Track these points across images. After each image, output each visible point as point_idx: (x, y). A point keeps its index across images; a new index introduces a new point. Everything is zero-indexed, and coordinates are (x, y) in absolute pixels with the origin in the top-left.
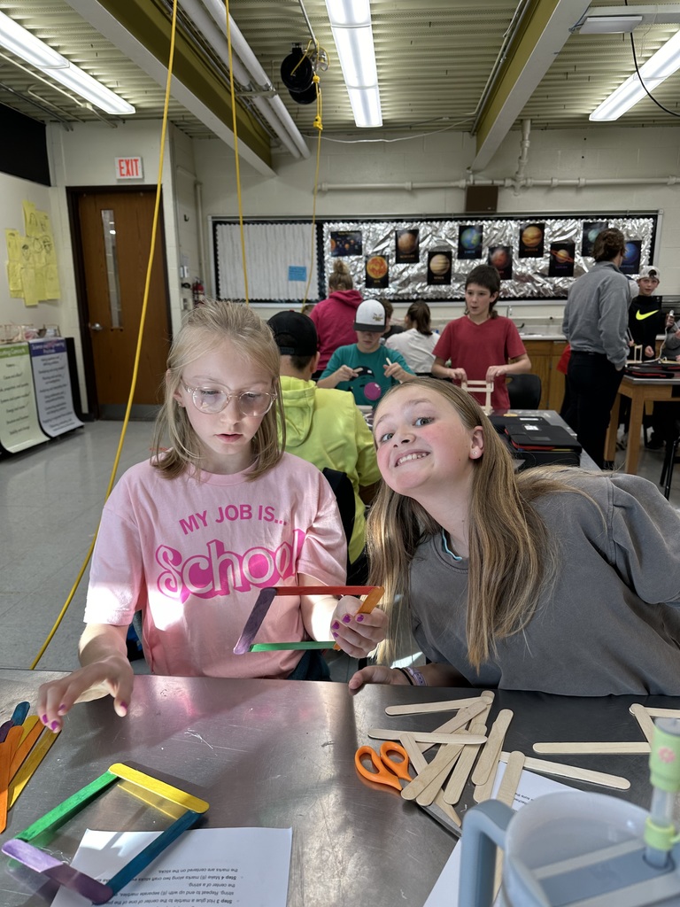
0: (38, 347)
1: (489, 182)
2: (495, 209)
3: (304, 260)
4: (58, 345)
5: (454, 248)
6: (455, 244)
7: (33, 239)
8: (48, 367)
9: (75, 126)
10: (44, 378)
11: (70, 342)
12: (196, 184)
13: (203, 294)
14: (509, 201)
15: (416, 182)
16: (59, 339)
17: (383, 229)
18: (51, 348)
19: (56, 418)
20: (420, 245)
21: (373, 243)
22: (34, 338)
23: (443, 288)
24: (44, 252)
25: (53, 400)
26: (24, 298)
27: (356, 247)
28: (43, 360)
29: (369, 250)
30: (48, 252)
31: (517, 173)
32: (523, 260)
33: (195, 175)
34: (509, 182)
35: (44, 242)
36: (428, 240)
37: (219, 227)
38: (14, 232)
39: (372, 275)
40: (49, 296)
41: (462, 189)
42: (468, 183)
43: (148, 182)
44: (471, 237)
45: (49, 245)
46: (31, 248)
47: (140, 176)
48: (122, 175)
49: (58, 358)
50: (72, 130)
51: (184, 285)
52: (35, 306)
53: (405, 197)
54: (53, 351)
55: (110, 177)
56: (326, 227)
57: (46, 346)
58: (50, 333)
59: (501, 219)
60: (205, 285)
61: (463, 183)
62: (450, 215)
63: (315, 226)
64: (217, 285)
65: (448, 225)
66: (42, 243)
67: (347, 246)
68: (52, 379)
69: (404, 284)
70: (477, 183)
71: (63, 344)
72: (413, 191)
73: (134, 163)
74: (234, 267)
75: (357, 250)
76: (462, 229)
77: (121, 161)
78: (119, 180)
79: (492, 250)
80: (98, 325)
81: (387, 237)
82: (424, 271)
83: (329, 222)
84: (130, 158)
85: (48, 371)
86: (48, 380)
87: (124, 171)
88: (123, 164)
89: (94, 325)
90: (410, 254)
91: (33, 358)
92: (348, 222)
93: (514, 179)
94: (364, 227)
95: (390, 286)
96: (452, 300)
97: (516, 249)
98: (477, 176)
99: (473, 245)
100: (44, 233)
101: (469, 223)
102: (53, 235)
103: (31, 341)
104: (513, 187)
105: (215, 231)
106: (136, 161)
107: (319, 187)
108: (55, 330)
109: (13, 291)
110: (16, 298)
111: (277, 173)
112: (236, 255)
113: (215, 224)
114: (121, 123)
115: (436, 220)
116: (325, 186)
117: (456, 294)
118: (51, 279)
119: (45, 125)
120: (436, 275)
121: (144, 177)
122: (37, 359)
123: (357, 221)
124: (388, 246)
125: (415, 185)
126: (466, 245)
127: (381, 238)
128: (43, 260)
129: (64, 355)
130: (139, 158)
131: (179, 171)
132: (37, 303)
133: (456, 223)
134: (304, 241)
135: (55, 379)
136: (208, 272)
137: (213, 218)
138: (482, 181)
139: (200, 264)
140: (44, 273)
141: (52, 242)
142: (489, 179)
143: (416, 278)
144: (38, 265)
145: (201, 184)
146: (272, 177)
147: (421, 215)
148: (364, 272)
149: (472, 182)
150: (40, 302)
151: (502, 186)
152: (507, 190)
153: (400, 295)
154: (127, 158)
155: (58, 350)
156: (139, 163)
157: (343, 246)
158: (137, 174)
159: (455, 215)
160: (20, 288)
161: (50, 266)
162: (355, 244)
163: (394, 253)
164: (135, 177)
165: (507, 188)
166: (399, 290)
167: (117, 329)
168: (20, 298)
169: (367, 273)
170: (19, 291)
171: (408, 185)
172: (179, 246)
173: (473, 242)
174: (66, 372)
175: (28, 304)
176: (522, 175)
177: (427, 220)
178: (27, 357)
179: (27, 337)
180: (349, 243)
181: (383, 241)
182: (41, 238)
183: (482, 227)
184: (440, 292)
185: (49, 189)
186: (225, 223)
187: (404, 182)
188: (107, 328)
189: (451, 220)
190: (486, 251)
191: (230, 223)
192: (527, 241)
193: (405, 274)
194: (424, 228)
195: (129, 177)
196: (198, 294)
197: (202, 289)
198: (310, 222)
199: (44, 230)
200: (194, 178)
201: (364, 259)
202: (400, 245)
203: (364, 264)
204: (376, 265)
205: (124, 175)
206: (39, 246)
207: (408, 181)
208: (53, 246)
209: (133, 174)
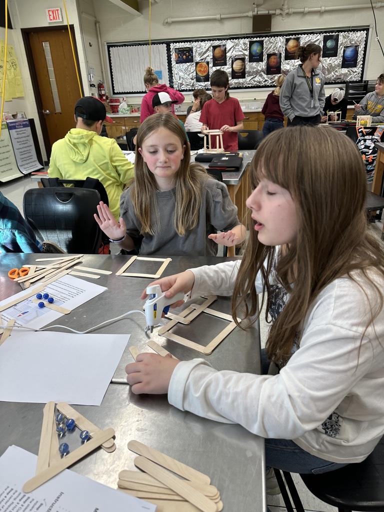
0: (12, 125)
1: (266, 12)
2: (270, 30)
3: (160, 67)
4: (24, 123)
5: (247, 55)
6: (247, 53)
8: (20, 136)
10: (18, 142)
11: (31, 122)
12: (96, 22)
13: (104, 90)
14: (279, 24)
15: (223, 14)
16: (25, 119)
17: (206, 45)
18: (21, 125)
19: (27, 164)
20: (227, 54)
21: (199, 54)
22: (10, 119)
23: (241, 80)
24: (12, 70)
25: (24, 154)
28: (16, 132)
29: (197, 58)
30: (15, 69)
31: (283, 5)
32: (287, 61)
33: (95, 17)
34: (278, 12)
35: (12, 63)
36: (231, 52)
37: (111, 49)
39: (200, 74)
40: (18, 95)
41: (250, 17)
42: (254, 13)
43: (66, 23)
44: (255, 48)
47: (61, 20)
49: (25, 130)
51: (92, 86)
52: (11, 101)
53: (217, 24)
54: (22, 126)
55: (44, 22)
56: (172, 46)
57: (17, 124)
58: (19, 117)
59: (274, 36)
60: (105, 85)
61: (250, 14)
62: (244, 34)
63: (166, 45)
64: (113, 84)
65: (242, 41)
67: (184, 57)
68: (23, 143)
70: (259, 13)
71: (27, 123)
72: (221, 20)
73: (56, 12)
74: (121, 73)
75: (190, 59)
76: (251, 43)
77: (49, 11)
78: (49, 23)
79: (269, 56)
80: (48, 111)
81: (208, 50)
82: (230, 70)
83: (174, 42)
84: (54, 9)
85: (20, 138)
86: (20, 143)
87: (52, 18)
88: (51, 13)
89: (46, 111)
90: (222, 60)
91: (10, 131)
92: (184, 42)
93: (281, 9)
94: (195, 44)
96: (246, 88)
97: (283, 55)
98: (259, 9)
99: (258, 53)
100: (12, 58)
101: (255, 39)
102: (17, 59)
103: (8, 121)
104: (281, 14)
105: (109, 51)
106: (57, 10)
107: (166, 20)
108: (22, 115)
111: (142, 14)
112: (122, 66)
113: (109, 47)
115: (236, 38)
116: (170, 20)
117: (249, 84)
118: (19, 85)
120: (236, 73)
121: (63, 21)
122: (13, 132)
123: (190, 41)
124: (208, 56)
125: (222, 16)
126: (254, 53)
127: (204, 50)
128: (13, 74)
129: (29, 129)
130: (59, 9)
131: (84, 15)
132: (12, 99)
133: (248, 40)
134: (160, 55)
135: (25, 142)
136: (107, 76)
137: (107, 43)
138: (263, 11)
139: (102, 72)
140: (14, 81)
141: (17, 63)
142: (267, 10)
144: (10, 77)
145: (99, 22)
146: (139, 16)
147: (227, 36)
148: (195, 72)
149: (256, 13)
151: (275, 14)
152: (278, 17)
154: (52, 9)
155: (25, 126)
156: (59, 12)
157: (182, 57)
159: (247, 34)
161: (17, 77)
162: (189, 56)
163: (212, 60)
164: (58, 20)
165: (278, 15)
167: (58, 113)
169: (196, 73)
171: (218, 17)
172: (87, 62)
173: (258, 51)
174: (31, 138)
175: (6, 100)
176: (286, 7)
177: (230, 39)
178: (7, 130)
179: (6, 119)
180: (186, 55)
181: (205, 53)
182: (11, 60)
183: (263, 41)
184: (240, 83)
185: (12, 30)
186: (114, 46)
187: (216, 15)
188: (53, 112)
189: (245, 38)
190: (265, 57)
191: (117, 46)
192: (290, 49)
194: (229, 44)
195: (54, 21)
196: (101, 90)
197: (103, 87)
198: (163, 43)
199: (11, 56)
200: (94, 19)
201: (195, 65)
202: (215, 55)
203: (195, 67)
204: (202, 68)
205: (52, 20)
206: (9, 66)
207: (218, 14)
208: (18, 65)
209: (56, 19)
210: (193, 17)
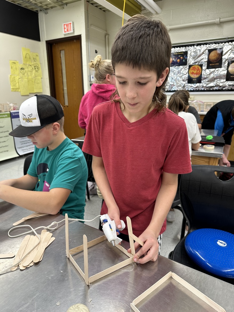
0: (16, 114)
7: (27, 66)
9: (49, 11)
12: (106, 35)
19: (27, 146)
20: (223, 57)
21: (194, 57)
24: (34, 71)
26: (20, 92)
27: (184, 60)
29: (191, 61)
30: (36, 71)
33: (106, 31)
35: (35, 67)
36: (229, 53)
38: (15, 62)
39: (192, 76)
43: (76, 34)
45: (38, 68)
46: (26, 70)
47: (72, 31)
48: (65, 32)
50: (48, 13)
53: (216, 28)
55: (60, 34)
66: (33, 67)
67: (178, 60)
69: (213, 80)
72: (220, 24)
73: (69, 25)
75: (184, 62)
77: (65, 25)
78: (65, 35)
81: (203, 53)
82: (226, 72)
84: (68, 23)
87: (66, 30)
88: (66, 26)
90: (216, 63)
91: (12, 119)
92: (180, 47)
94: (192, 48)
95: (202, 81)
100: (35, 63)
102: (40, 63)
103: (12, 112)
106: (70, 24)
109: (13, 89)
110: (15, 91)
114: (65, 6)
118: (38, 83)
119: (38, 13)
120: (232, 75)
121: (74, 32)
122: (15, 120)
123: (185, 46)
124: (203, 59)
125: (222, 20)
127: (199, 54)
128: (34, 75)
130: (71, 22)
131: (93, 27)
132: (28, 94)
140: (33, 81)
141: (40, 66)
143: (220, 77)
144: (30, 77)
145: (108, 35)
147: (225, 39)
148: (187, 74)
150: (30, 93)
153: (208, 87)
156: (72, 25)
157: (176, 60)
158: (71, 31)
160: (18, 87)
161: (37, 77)
162: (183, 59)
163: (206, 63)
166: (207, 85)
167: (66, 106)
168: (18, 91)
169: (189, 75)
170: (17, 88)
171: (217, 20)
175: (22, 95)
177: (228, 42)
178: (10, 118)
180: (180, 59)
181: (200, 56)
182: (33, 64)
185: (40, 42)
187: (215, 19)
193: (212, 75)
194: (226, 47)
195: (68, 33)
199: (35, 61)
200: (106, 32)
201: (188, 67)
202: (210, 58)
203: (188, 70)
204: (195, 70)
206: (31, 68)
207: (218, 18)
208: (40, 68)
209: (69, 31)
210: (191, 23)
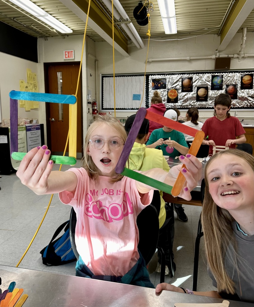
0: (29, 128)
1: (226, 56)
2: (229, 68)
3: (140, 92)
4: (37, 127)
5: (209, 85)
6: (210, 84)
7: (30, 84)
8: (33, 136)
9: (49, 38)
10: (31, 140)
11: (42, 126)
12: (96, 61)
13: (96, 106)
14: (235, 64)
15: (192, 57)
16: (38, 124)
17: (176, 77)
18: (34, 128)
20: (193, 84)
21: (171, 83)
22: (28, 124)
23: (204, 103)
24: (34, 89)
26: (25, 108)
27: (163, 85)
28: (31, 133)
29: (169, 86)
31: (240, 51)
32: (243, 91)
33: (96, 57)
34: (236, 56)
35: (34, 85)
36: (197, 82)
37: (104, 78)
38: (23, 81)
39: (170, 97)
40: (35, 107)
41: (213, 59)
42: (216, 56)
43: (76, 60)
44: (217, 80)
45: (36, 86)
46: (29, 88)
48: (66, 58)
49: (37, 132)
50: (47, 40)
51: (89, 103)
52: (29, 111)
53: (187, 63)
54: (35, 129)
55: (61, 59)
56: (150, 77)
57: (32, 127)
58: (34, 122)
59: (232, 72)
61: (214, 57)
62: (208, 70)
63: (146, 77)
64: (102, 102)
65: (207, 75)
67: (159, 85)
68: (34, 141)
69: (185, 101)
70: (220, 56)
71: (39, 127)
72: (190, 61)
73: (71, 53)
74: (110, 95)
75: (164, 87)
76: (213, 77)
77: (66, 52)
78: (65, 60)
79: (227, 86)
80: (53, 119)
81: (178, 81)
82: (195, 95)
83: (152, 75)
84: (69, 51)
85: (32, 137)
86: (32, 141)
87: (67, 56)
88: (67, 53)
89: (52, 119)
90: (188, 88)
91: (27, 132)
92: (160, 75)
93: (238, 54)
94: (168, 76)
95: (179, 102)
96: (208, 108)
97: (239, 85)
98: (220, 53)
99: (218, 84)
100: (34, 82)
101: (216, 74)
102: (38, 82)
103: (27, 125)
104: (238, 58)
105: (102, 80)
106: (72, 52)
107: (148, 60)
108: (36, 121)
109: (21, 105)
110: (22, 107)
111: (130, 55)
112: (111, 90)
113: (103, 77)
114: (67, 36)
115: (201, 73)
116: (150, 60)
117: (210, 106)
119: (37, 39)
120: (200, 97)
121: (75, 58)
122: (29, 133)
123: (164, 74)
124: (178, 85)
125: (191, 58)
126: (215, 84)
127: (175, 81)
129: (39, 131)
130: (73, 51)
131: (89, 55)
132: (30, 110)
133: (210, 74)
134: (140, 84)
135: (35, 141)
136: (99, 97)
137: (102, 75)
138: (223, 55)
139: (96, 94)
141: (37, 85)
142: (227, 55)
143: (191, 99)
145: (98, 60)
146: (127, 57)
147: (194, 71)
148: (167, 96)
149: (218, 56)
150: (31, 109)
151: (233, 57)
152: (235, 59)
153: (183, 106)
154: (68, 51)
155: (37, 129)
156: (73, 53)
157: (158, 85)
158: (72, 57)
159: (210, 70)
160: (24, 103)
162: (163, 84)
163: (181, 88)
164: (71, 58)
165: (235, 58)
166: (183, 104)
167: (61, 121)
168: (23, 107)
169: (168, 96)
170: (23, 105)
171: (188, 58)
172: (88, 86)
173: (218, 82)
174: (40, 138)
175: (26, 110)
176: (242, 52)
177: (196, 73)
178: (25, 131)
179: (25, 123)
180: (160, 84)
182: (33, 83)
183: (223, 76)
184: (202, 105)
185: (37, 64)
186: (107, 77)
187: (186, 57)
188: (57, 120)
189: (208, 73)
190: (224, 87)
191: (109, 77)
192: (245, 82)
193: (186, 97)
194: (195, 77)
195: (69, 58)
196: (94, 106)
197: (96, 104)
198: (143, 75)
199: (34, 80)
201: (167, 90)
202: (183, 84)
203: (167, 93)
204: (172, 93)
205: (67, 58)
206: (32, 87)
207: (188, 57)
208: (37, 87)
209: (70, 57)
